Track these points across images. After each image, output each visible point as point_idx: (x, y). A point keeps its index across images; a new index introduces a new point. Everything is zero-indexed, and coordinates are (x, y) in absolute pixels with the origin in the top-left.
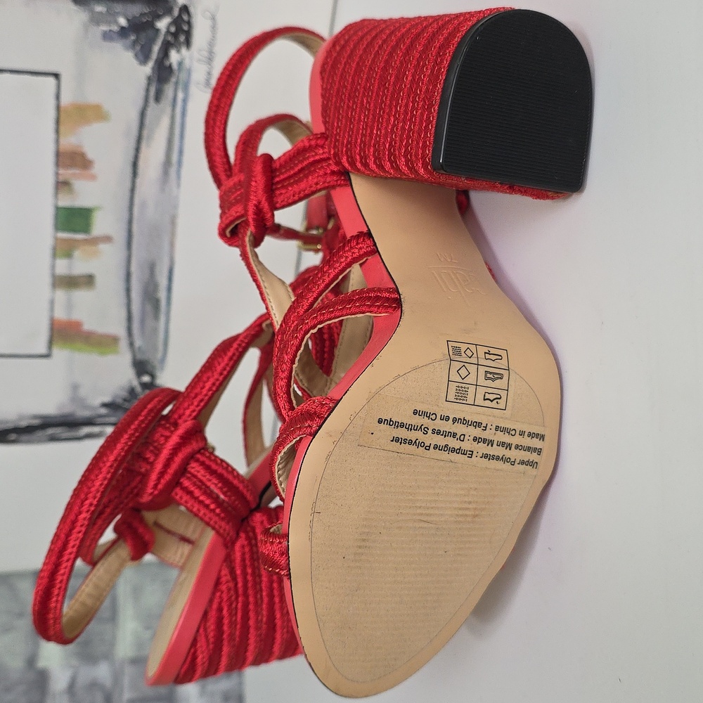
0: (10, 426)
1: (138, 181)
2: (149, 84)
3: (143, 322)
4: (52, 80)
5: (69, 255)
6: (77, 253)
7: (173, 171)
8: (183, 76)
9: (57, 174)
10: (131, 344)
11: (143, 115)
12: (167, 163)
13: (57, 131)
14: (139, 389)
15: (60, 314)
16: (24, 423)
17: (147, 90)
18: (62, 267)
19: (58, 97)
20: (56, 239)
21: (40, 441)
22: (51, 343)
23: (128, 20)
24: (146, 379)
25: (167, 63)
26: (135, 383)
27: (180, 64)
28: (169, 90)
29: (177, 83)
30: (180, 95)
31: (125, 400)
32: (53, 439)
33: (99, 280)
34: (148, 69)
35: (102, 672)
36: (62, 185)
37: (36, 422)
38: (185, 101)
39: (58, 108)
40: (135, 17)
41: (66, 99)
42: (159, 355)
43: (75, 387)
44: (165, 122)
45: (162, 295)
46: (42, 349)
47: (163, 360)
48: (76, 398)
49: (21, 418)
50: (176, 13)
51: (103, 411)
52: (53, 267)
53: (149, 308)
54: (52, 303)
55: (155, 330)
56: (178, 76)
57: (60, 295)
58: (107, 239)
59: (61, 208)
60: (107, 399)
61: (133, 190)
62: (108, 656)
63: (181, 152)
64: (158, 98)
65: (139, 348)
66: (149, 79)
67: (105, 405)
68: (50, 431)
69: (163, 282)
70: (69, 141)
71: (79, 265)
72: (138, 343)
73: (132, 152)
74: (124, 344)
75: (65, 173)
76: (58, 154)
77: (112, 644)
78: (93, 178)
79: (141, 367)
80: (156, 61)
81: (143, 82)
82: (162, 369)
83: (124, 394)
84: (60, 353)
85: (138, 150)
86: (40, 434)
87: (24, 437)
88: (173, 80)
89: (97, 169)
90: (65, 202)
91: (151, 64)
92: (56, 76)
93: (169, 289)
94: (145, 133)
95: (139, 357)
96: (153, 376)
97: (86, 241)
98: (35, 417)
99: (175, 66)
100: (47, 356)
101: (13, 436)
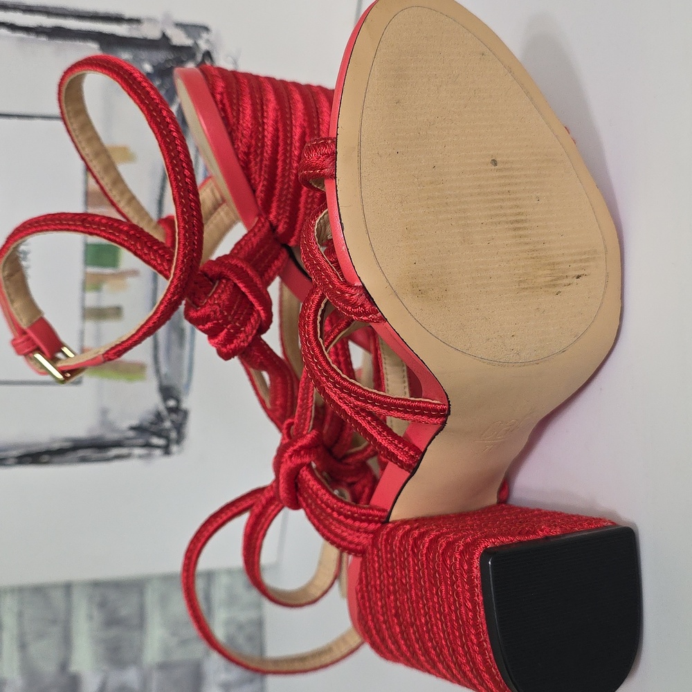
0: (43, 448)
3: (168, 350)
5: (97, 287)
6: (105, 287)
10: (158, 371)
13: (86, 173)
14: (165, 413)
15: (90, 344)
16: (56, 446)
18: (92, 299)
20: (86, 274)
21: (71, 462)
23: (154, 67)
24: (172, 403)
26: (162, 407)
31: (152, 423)
32: (84, 460)
33: (127, 312)
35: (131, 676)
37: (67, 445)
40: (160, 64)
42: (184, 380)
43: (104, 412)
47: (188, 386)
48: (105, 422)
49: (54, 441)
50: (199, 58)
51: (131, 434)
52: (83, 299)
53: (174, 337)
54: (82, 333)
55: (180, 358)
57: (90, 326)
58: (135, 273)
59: (91, 245)
60: (135, 422)
62: (136, 661)
65: (166, 375)
67: (133, 428)
68: (81, 453)
71: (108, 298)
72: (164, 369)
73: (158, 192)
74: (150, 371)
75: (94, 212)
76: (87, 192)
77: (140, 650)
79: (167, 392)
82: (187, 394)
83: (151, 417)
84: (90, 380)
86: (71, 455)
87: (56, 459)
95: (165, 383)
96: (178, 401)
97: (113, 275)
98: (67, 440)
100: (78, 383)
101: (46, 458)
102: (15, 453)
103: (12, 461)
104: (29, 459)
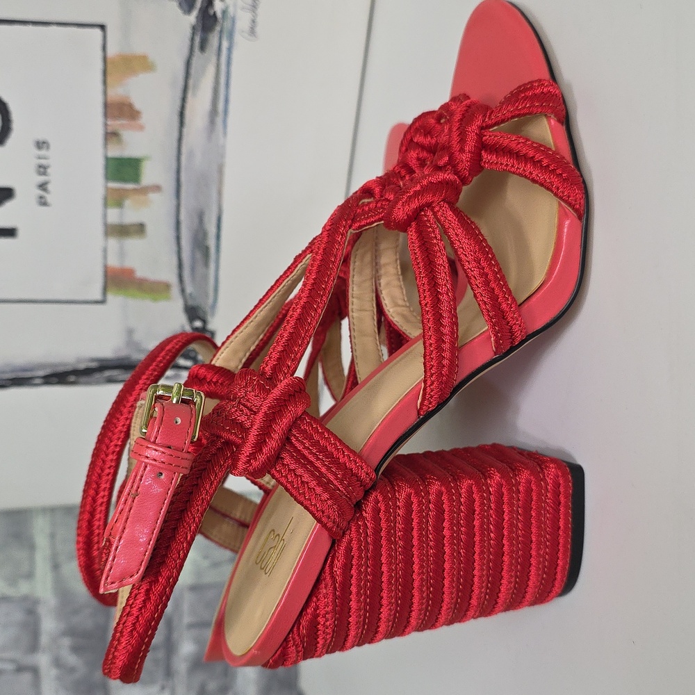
0: (69, 368)
1: (185, 130)
2: (193, 34)
3: (193, 269)
4: (98, 32)
5: (119, 204)
6: (128, 203)
7: (219, 120)
8: (227, 24)
9: (106, 125)
10: (183, 291)
11: (188, 64)
12: (214, 112)
13: (105, 82)
15: (113, 262)
16: (82, 366)
17: (192, 40)
18: (114, 216)
19: (104, 48)
20: (107, 189)
21: (98, 383)
22: (105, 290)
24: (198, 324)
25: (211, 12)
26: (188, 328)
27: (224, 12)
28: (214, 39)
29: (221, 32)
30: (225, 44)
32: (111, 381)
33: (149, 229)
34: (192, 18)
36: (111, 136)
37: (94, 365)
38: (230, 49)
39: (105, 59)
41: (112, 51)
42: (210, 301)
43: (130, 332)
44: (211, 70)
45: (211, 243)
46: (98, 295)
47: (214, 306)
48: (131, 342)
49: (79, 361)
52: (105, 216)
53: (199, 255)
54: (105, 251)
55: (205, 277)
56: (222, 25)
57: (113, 243)
58: (157, 188)
59: (111, 158)
61: (180, 140)
63: (227, 101)
64: (203, 48)
65: (191, 294)
66: (194, 28)
68: (107, 373)
69: (212, 230)
70: (116, 92)
71: (130, 214)
72: (189, 289)
73: (178, 103)
74: (175, 290)
75: (114, 124)
76: (106, 105)
78: (141, 128)
79: (193, 312)
80: (200, 9)
81: (188, 32)
82: (213, 314)
84: (114, 299)
85: (184, 100)
86: (97, 376)
87: (83, 379)
88: (218, 28)
89: (144, 119)
90: (114, 152)
91: (195, 13)
92: (102, 27)
93: (218, 237)
94: (191, 82)
95: (190, 303)
96: (204, 322)
97: (135, 190)
98: (93, 360)
99: (219, 15)
100: (103, 302)
101: (72, 378)
102: (41, 373)
103: (38, 381)
104: (55, 380)
